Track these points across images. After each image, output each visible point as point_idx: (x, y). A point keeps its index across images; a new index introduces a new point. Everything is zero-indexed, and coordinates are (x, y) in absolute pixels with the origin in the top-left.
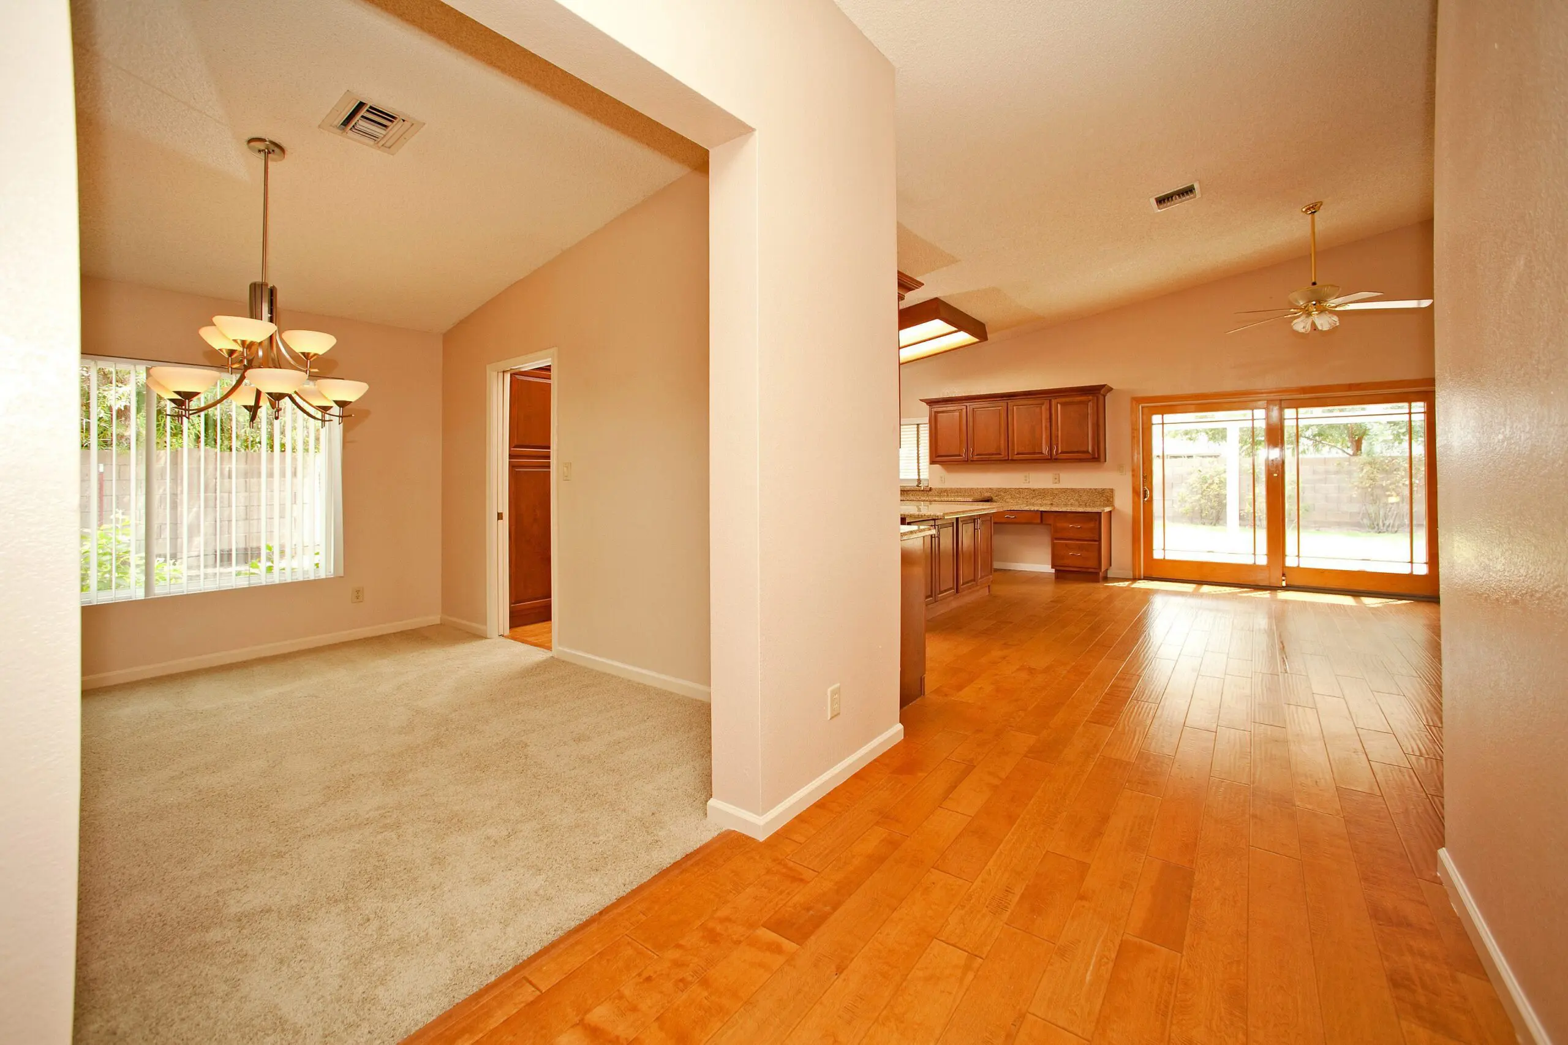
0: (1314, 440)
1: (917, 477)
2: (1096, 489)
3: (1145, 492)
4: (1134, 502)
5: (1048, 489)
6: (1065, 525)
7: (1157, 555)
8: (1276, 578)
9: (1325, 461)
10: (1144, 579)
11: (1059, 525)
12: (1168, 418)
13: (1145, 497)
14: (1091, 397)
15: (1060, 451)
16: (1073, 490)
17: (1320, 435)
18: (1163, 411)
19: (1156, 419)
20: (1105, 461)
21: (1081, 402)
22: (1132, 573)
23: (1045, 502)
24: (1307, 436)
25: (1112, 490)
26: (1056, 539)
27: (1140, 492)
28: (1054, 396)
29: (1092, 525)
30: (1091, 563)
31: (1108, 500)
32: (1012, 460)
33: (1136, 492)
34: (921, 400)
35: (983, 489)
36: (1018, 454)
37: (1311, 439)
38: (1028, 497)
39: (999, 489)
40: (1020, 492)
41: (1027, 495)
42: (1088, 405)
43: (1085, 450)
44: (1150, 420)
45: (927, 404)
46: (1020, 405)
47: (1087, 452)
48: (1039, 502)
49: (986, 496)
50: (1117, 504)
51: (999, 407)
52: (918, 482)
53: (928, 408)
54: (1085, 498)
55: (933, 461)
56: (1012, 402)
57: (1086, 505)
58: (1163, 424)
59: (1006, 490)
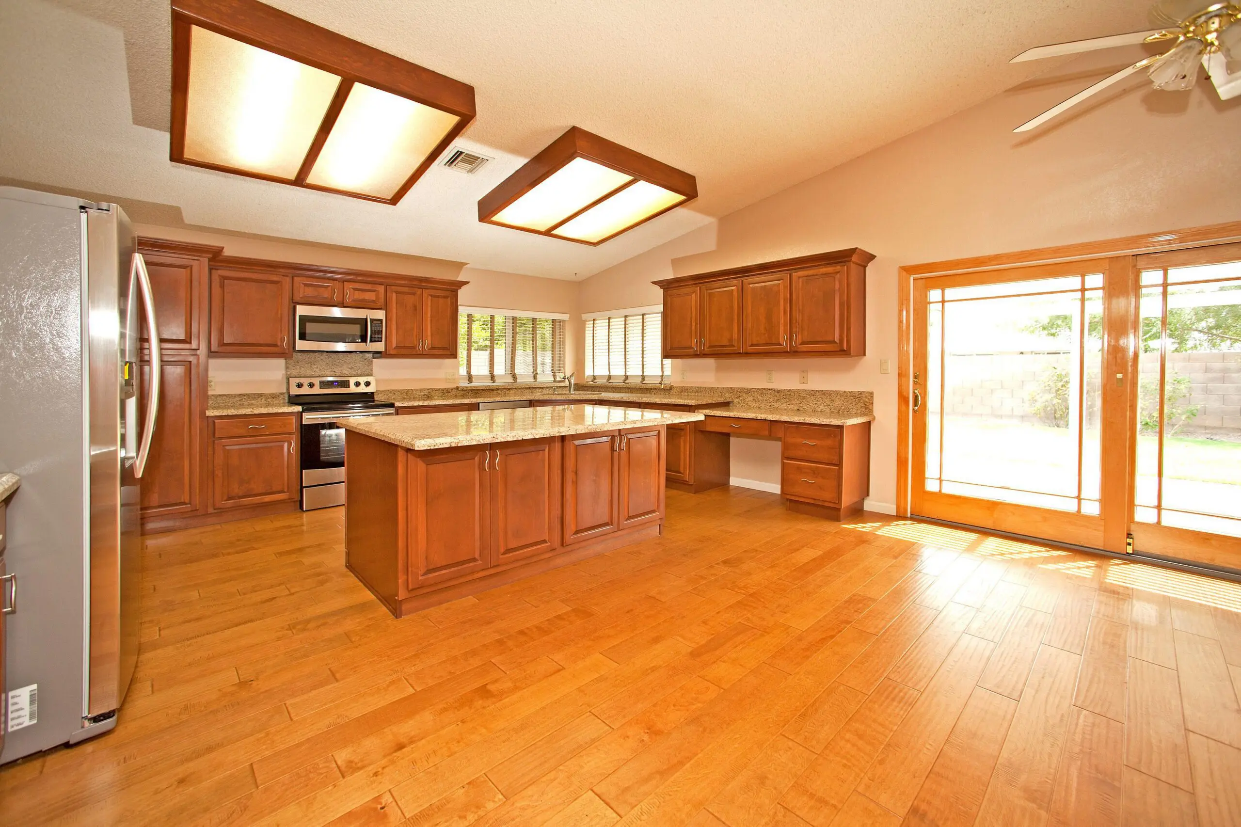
0: (1209, 334)
1: (660, 374)
2: (851, 392)
4: (899, 411)
5: (794, 391)
6: (799, 440)
7: (932, 486)
8: (1116, 539)
9: (1224, 357)
10: (911, 519)
11: (791, 440)
12: (951, 293)
13: (915, 404)
14: (838, 268)
15: (802, 340)
16: (823, 393)
17: (1218, 327)
18: (944, 283)
19: (935, 295)
20: (864, 354)
21: (827, 274)
22: (895, 507)
23: (790, 407)
24: (1200, 328)
25: (870, 394)
26: (788, 458)
27: (908, 398)
28: (795, 269)
29: (829, 442)
30: (827, 496)
31: (866, 407)
32: (746, 353)
33: (903, 398)
34: (654, 283)
35: (724, 388)
36: (752, 345)
37: (1205, 333)
38: (771, 400)
39: (740, 388)
40: (762, 393)
41: (770, 398)
42: (834, 278)
43: (831, 339)
44: (927, 296)
45: (657, 288)
46: (756, 283)
47: (834, 342)
48: (784, 406)
49: (727, 397)
50: (876, 413)
51: (733, 286)
52: (640, 379)
53: (660, 292)
54: (838, 403)
55: (666, 355)
56: (747, 280)
57: (839, 413)
58: (943, 302)
59: (748, 391)
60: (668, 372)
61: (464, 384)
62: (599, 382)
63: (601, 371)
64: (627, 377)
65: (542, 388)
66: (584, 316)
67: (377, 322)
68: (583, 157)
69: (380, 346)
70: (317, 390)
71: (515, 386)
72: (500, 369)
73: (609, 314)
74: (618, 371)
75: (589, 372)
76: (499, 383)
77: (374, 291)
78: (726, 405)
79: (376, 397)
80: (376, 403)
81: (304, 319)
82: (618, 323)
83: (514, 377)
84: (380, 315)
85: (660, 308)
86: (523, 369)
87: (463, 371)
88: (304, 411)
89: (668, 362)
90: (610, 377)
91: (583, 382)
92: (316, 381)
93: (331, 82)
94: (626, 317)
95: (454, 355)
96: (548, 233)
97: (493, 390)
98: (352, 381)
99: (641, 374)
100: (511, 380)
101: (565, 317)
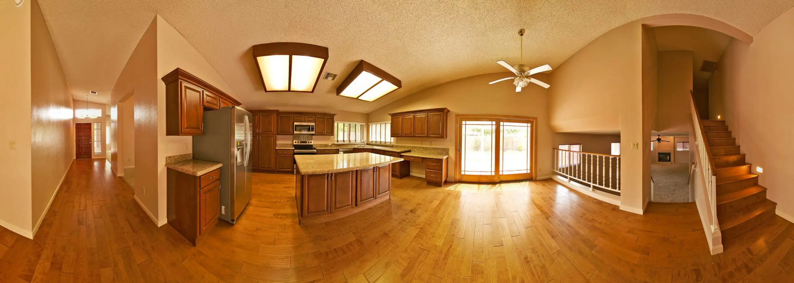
1: (390, 141)
2: (444, 149)
3: (459, 149)
4: (455, 154)
5: (428, 148)
6: (430, 164)
7: (463, 173)
8: (497, 179)
10: (458, 183)
11: (428, 163)
12: (468, 122)
13: (459, 151)
14: (442, 113)
15: (430, 133)
16: (436, 148)
18: (466, 120)
19: (464, 122)
20: (447, 138)
21: (438, 115)
25: (448, 149)
26: (427, 168)
28: (429, 113)
29: (439, 164)
30: (438, 180)
31: (447, 153)
32: (415, 136)
33: (456, 149)
34: (388, 114)
35: (408, 147)
36: (417, 134)
38: (422, 150)
39: (413, 146)
40: (420, 148)
42: (441, 115)
44: (462, 123)
45: (389, 116)
46: (419, 115)
47: (440, 134)
48: (425, 152)
49: (409, 149)
50: (450, 154)
51: (411, 116)
52: (385, 143)
53: (390, 117)
54: (440, 151)
55: (392, 136)
56: (416, 115)
57: (440, 154)
58: (466, 124)
59: (415, 147)
60: (392, 141)
61: (336, 143)
62: (373, 143)
63: (374, 140)
64: (381, 142)
65: (358, 144)
66: (369, 124)
67: (312, 126)
68: (366, 71)
69: (314, 133)
70: (299, 144)
71: (350, 144)
72: (346, 139)
73: (381, 123)
74: (378, 140)
75: (370, 140)
76: (346, 143)
77: (312, 117)
78: (410, 151)
79: (313, 146)
80: (313, 148)
81: (296, 125)
82: (383, 126)
83: (350, 141)
84: (313, 124)
85: (390, 122)
86: (352, 138)
87: (336, 139)
88: (295, 149)
89: (392, 138)
90: (376, 142)
91: (369, 143)
92: (299, 141)
93: (287, 57)
94: (385, 124)
95: (333, 135)
96: (357, 98)
97: (344, 145)
98: (307, 141)
99: (385, 141)
100: (349, 142)
101: (364, 124)
